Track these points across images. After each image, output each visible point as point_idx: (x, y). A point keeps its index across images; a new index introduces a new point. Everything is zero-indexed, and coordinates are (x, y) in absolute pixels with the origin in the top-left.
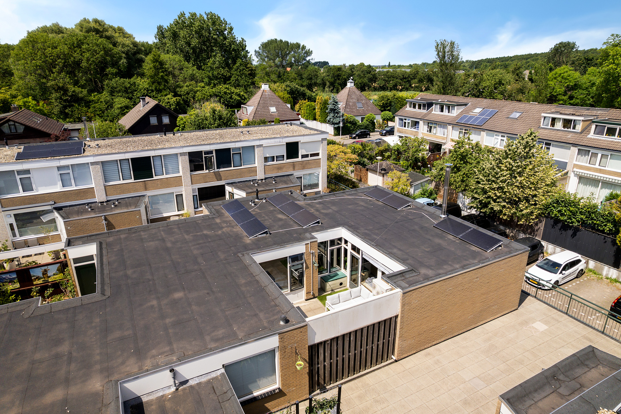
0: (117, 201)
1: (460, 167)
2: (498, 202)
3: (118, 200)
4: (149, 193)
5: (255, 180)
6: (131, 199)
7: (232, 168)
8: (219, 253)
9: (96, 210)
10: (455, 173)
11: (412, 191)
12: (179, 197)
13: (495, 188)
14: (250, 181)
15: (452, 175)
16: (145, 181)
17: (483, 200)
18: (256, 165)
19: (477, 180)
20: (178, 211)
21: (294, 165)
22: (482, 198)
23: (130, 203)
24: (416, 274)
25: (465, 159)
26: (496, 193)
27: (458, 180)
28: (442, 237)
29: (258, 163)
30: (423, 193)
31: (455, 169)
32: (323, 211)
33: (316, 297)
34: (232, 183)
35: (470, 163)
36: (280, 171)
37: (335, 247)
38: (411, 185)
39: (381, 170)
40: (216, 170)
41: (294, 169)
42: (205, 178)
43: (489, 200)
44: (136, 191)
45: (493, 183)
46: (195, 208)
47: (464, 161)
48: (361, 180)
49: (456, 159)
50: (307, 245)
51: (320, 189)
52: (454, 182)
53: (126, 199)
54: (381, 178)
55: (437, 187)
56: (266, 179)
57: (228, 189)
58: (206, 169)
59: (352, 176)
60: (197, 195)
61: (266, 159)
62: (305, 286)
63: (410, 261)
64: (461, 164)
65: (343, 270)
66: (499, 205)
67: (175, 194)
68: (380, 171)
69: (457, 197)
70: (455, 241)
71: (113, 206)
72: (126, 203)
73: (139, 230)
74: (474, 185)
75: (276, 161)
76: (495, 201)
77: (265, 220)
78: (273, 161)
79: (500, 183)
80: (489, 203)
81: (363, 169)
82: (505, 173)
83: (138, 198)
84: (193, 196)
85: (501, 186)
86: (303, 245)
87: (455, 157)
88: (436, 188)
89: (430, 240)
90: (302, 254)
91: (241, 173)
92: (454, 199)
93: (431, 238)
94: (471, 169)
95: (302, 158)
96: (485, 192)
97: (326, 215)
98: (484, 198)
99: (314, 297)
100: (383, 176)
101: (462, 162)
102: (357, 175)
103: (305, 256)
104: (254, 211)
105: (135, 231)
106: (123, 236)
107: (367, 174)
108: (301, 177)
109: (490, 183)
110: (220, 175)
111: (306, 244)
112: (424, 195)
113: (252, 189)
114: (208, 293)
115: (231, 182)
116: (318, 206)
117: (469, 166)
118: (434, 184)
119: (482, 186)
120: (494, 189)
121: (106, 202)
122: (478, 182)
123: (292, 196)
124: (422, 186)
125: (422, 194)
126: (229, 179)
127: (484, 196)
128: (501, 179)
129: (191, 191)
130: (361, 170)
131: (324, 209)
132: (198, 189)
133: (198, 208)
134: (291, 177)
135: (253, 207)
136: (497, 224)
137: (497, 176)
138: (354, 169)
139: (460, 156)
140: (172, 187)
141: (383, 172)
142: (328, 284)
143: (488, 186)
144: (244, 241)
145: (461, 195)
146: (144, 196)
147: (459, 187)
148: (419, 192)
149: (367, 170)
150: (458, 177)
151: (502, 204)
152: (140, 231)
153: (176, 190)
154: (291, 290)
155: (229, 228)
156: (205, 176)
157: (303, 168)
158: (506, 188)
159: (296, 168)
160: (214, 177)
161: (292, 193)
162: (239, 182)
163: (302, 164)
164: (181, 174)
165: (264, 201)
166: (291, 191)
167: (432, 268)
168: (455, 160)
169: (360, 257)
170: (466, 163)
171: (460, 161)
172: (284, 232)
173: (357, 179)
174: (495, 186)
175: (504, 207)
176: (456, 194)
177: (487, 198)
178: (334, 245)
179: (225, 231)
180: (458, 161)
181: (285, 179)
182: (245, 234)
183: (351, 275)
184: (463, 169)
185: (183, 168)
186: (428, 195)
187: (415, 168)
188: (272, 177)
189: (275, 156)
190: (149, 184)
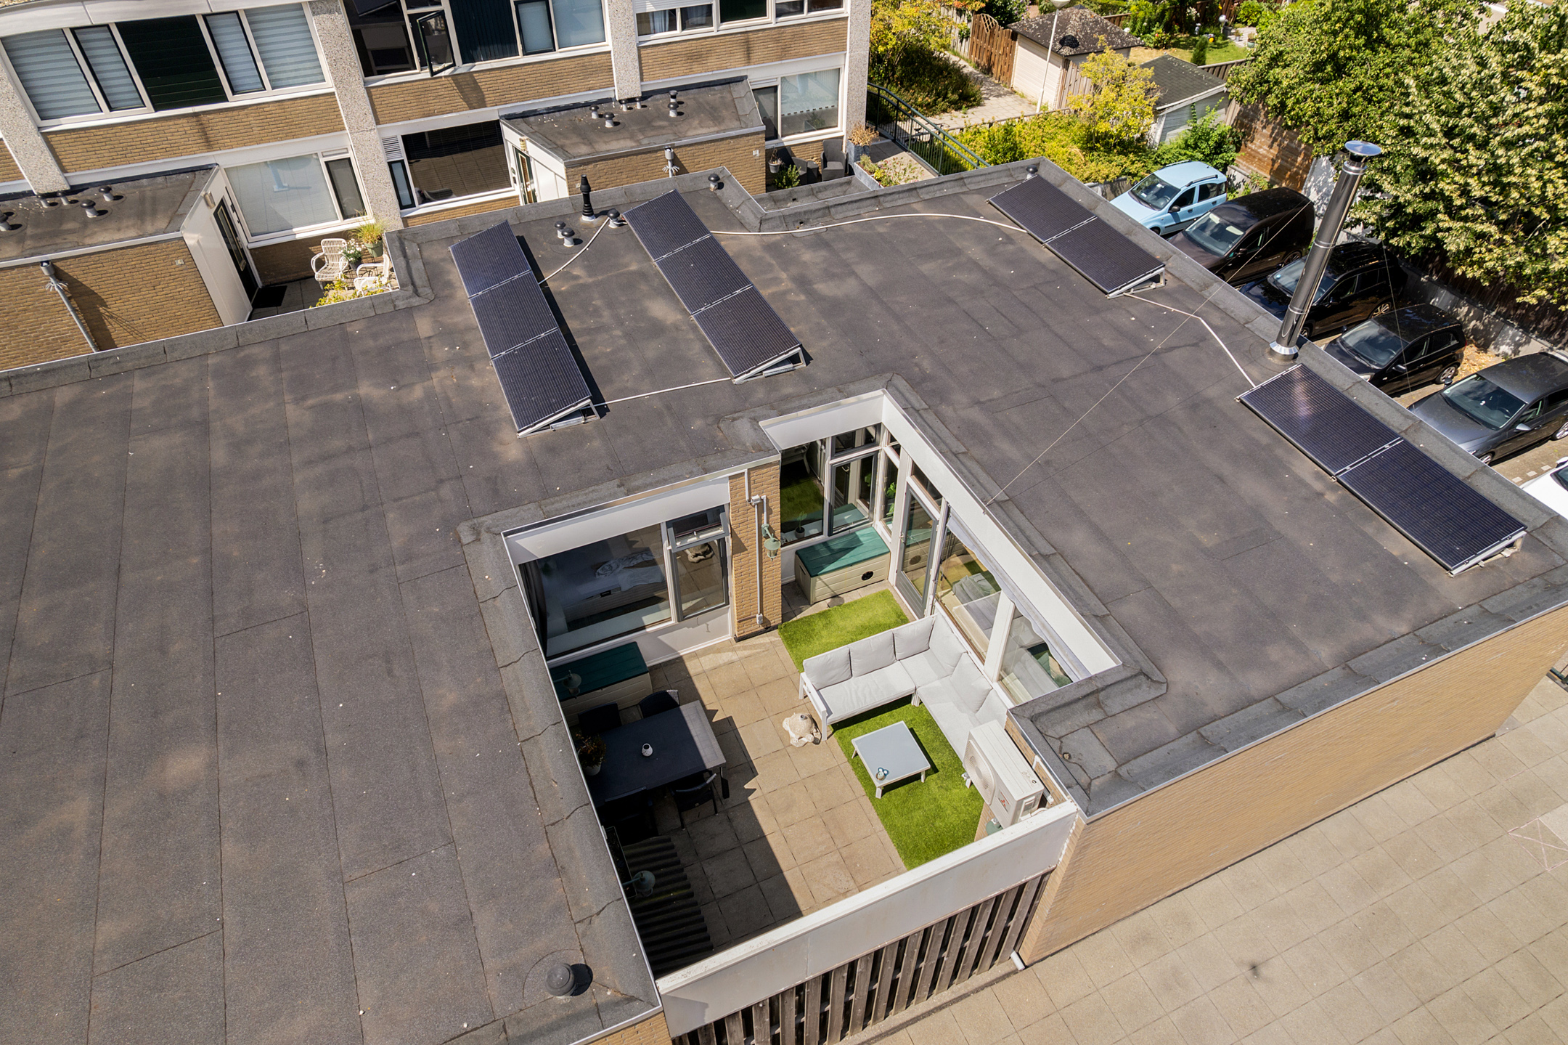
0: (108, 190)
1: (1350, 59)
2: (1466, 219)
3: (107, 186)
4: (224, 158)
5: (609, 100)
6: (160, 179)
7: (520, 59)
8: (391, 516)
9: (29, 231)
10: (1324, 82)
11: (1155, 131)
12: (339, 170)
13: (1471, 166)
14: (587, 104)
15: (1312, 91)
16: (196, 115)
17: (1410, 203)
18: (608, 45)
19: (1403, 122)
20: (345, 217)
21: (747, 44)
22: (1409, 197)
23: (154, 200)
24: (1154, 694)
25: (1377, 28)
26: (1467, 184)
27: (1330, 111)
28: (1271, 469)
29: (615, 38)
30: (1191, 142)
31: (1329, 68)
32: (823, 288)
33: (776, 627)
34: (524, 116)
35: (1388, 45)
36: (695, 66)
37: (854, 457)
38: (1157, 113)
39: (1063, 42)
40: (462, 68)
41: (748, 59)
42: (420, 99)
43: (1431, 204)
44: (172, 150)
45: (1470, 146)
46: (402, 207)
47: (1370, 36)
48: (988, 70)
49: (1342, 30)
50: (738, 481)
51: (841, 129)
52: (1312, 117)
53: (144, 181)
54: (1056, 71)
55: (1245, 124)
56: (645, 96)
57: (511, 137)
58: (423, 64)
59: (962, 57)
60: (402, 162)
61: (644, 22)
62: (733, 600)
63: (1130, 610)
64: (1358, 49)
65: (879, 525)
66: (1468, 229)
67: (322, 160)
68: (1059, 46)
69: (1308, 167)
70: (1321, 495)
71: (89, 214)
72: (142, 200)
73: (129, 365)
74: (1388, 142)
75: (684, 28)
76: (1452, 212)
77: (600, 329)
78: (672, 26)
79: (1501, 152)
80: (1432, 214)
81: (1000, 30)
82: (1534, 109)
83: (187, 176)
84: (390, 164)
85: (1502, 161)
86: (722, 481)
87: (1339, 20)
88: (1242, 125)
89: (1221, 479)
90: (720, 509)
91: (554, 77)
92: (1297, 173)
93: (1226, 469)
94: (1388, 70)
95: (778, 15)
96: (1424, 172)
97: (832, 308)
98: (1415, 195)
99: (768, 628)
100: (1066, 67)
101: (1361, 41)
102: (980, 49)
103: (730, 514)
104: (565, 276)
105: (115, 369)
106: (63, 396)
107: (1012, 50)
108: (775, 88)
109: (1456, 142)
110: (476, 88)
111: (731, 478)
112: (1196, 147)
113: (590, 143)
114: (301, 764)
115: (519, 111)
116: (807, 256)
117: (1383, 56)
118: (1235, 108)
119: (1423, 154)
120: (1465, 170)
121: (66, 193)
122: (1407, 132)
123: (718, 199)
124: (1194, 117)
125: (1187, 146)
126: (511, 101)
127: (1417, 190)
128: (1510, 133)
129: (380, 147)
130: (992, 35)
131: (829, 276)
132: (404, 137)
133: (413, 205)
134: (738, 90)
135: (569, 253)
136: (1430, 280)
137: (1493, 121)
138: (970, 26)
139: (1359, 17)
140: (305, 135)
141: (1066, 51)
142: (819, 582)
143: (1446, 154)
144: (497, 448)
145: (1324, 161)
146: (207, 169)
147: (1324, 137)
148: (1180, 134)
149: (1014, 36)
150: (1332, 98)
151: (1479, 228)
152: (130, 372)
153: (322, 146)
154: (682, 616)
155: (458, 371)
156: (419, 90)
157: (783, 54)
158: (1518, 170)
159: (756, 55)
160: (456, 93)
161: (720, 186)
162: (550, 111)
163: (776, 41)
164: (328, 86)
165: (613, 225)
166: (717, 179)
167: (1221, 656)
168: (1335, 33)
169: (938, 515)
170: (1371, 44)
171: (1356, 37)
172: (657, 404)
173: (977, 65)
174: (1475, 158)
175: (1482, 236)
176: (1307, 157)
177: (1426, 197)
178: (853, 447)
179: (438, 390)
180: (1347, 36)
181: (712, 96)
182: (507, 409)
183: (906, 546)
184: (1357, 70)
185: (333, 64)
186: (1207, 151)
187: (1177, 27)
188: (667, 91)
189: (678, 7)
190: (217, 126)
